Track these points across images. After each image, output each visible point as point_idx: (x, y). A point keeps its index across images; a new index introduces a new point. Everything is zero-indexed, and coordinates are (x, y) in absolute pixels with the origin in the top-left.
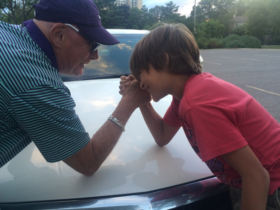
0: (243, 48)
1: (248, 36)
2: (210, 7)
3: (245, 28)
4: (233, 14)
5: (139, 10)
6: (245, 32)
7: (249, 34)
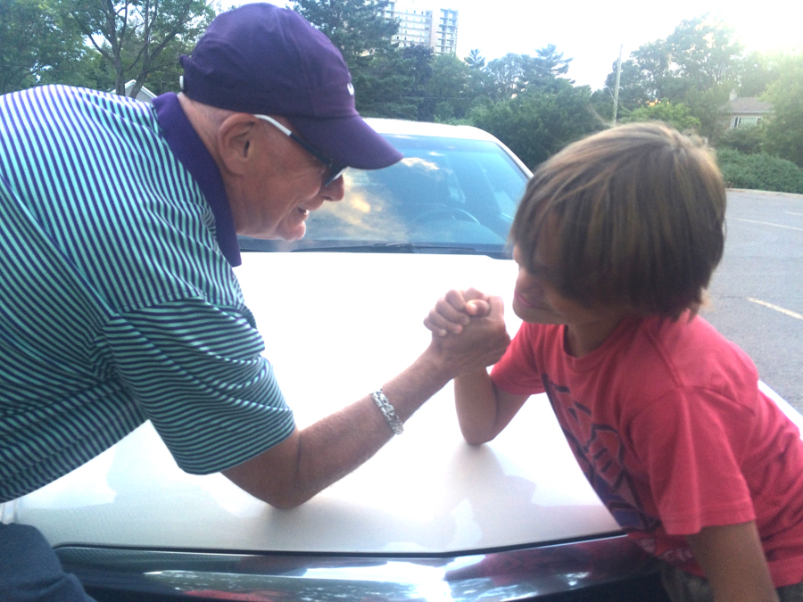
0: (751, 188)
1: (770, 154)
2: (664, 65)
3: (761, 132)
4: (728, 91)
5: (459, 62)
6: (761, 144)
7: (771, 150)
